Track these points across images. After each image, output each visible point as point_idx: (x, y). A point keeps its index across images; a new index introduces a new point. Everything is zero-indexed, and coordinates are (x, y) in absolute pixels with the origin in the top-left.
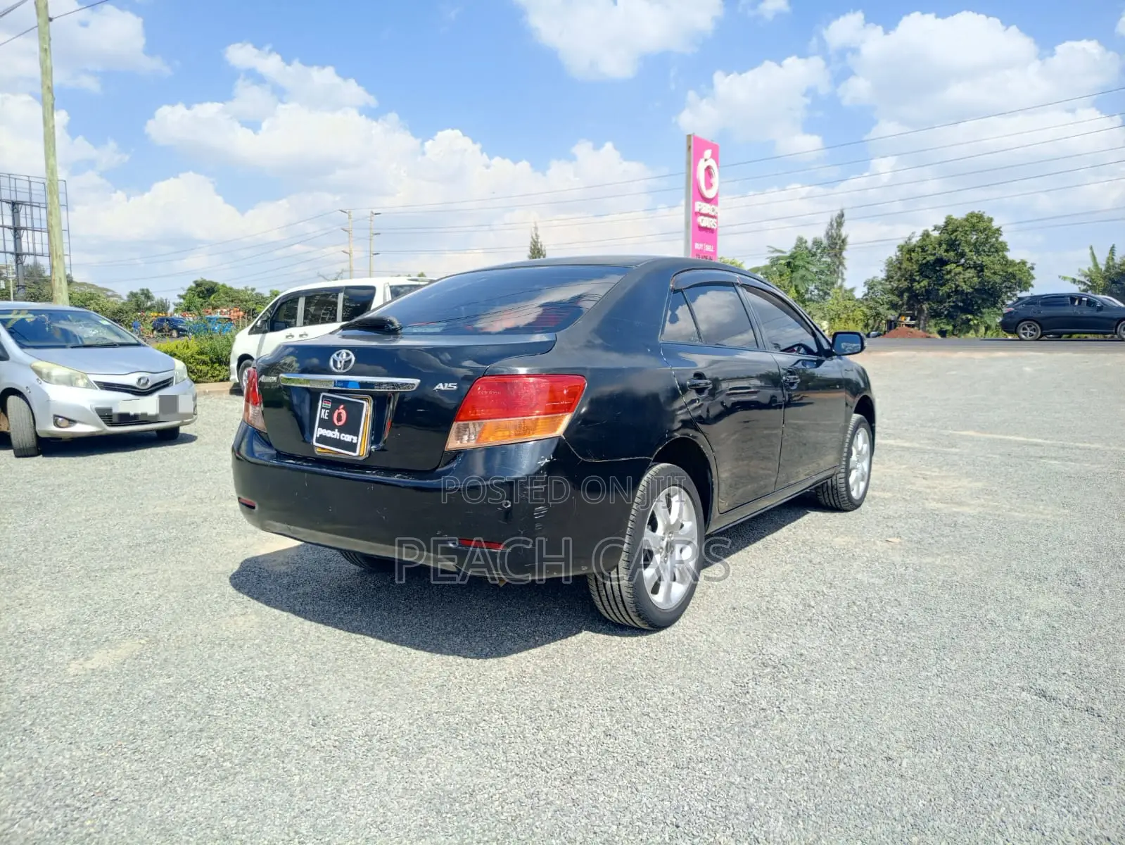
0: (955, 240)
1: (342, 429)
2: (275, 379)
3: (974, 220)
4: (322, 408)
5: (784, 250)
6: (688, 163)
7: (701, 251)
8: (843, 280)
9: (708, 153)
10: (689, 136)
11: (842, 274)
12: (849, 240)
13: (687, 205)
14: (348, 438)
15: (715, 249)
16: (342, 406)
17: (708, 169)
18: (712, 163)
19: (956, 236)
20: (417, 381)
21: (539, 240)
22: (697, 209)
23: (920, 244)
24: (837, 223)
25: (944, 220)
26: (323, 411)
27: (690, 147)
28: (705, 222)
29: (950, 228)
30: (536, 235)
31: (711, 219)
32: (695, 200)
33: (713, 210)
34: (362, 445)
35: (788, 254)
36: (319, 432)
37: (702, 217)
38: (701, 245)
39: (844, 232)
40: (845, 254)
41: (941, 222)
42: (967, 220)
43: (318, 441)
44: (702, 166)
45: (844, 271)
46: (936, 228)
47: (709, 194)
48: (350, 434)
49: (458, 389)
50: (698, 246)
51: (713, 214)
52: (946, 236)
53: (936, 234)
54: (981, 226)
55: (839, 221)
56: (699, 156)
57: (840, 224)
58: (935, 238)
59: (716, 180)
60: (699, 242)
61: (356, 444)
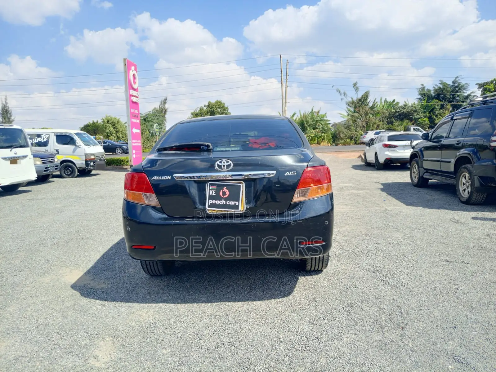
0: (213, 111)
1: (226, 199)
2: (169, 178)
3: (219, 103)
4: (210, 190)
5: (142, 113)
6: (125, 72)
7: (133, 113)
8: (165, 127)
9: (133, 68)
10: (125, 59)
11: (165, 124)
12: (168, 110)
13: (126, 91)
14: (232, 203)
15: (139, 111)
16: (225, 188)
17: (134, 75)
18: (135, 72)
19: (214, 109)
20: (275, 172)
21: (8, 105)
22: (131, 93)
23: (200, 112)
24: (164, 102)
25: (208, 103)
26: (211, 191)
27: (125, 65)
28: (134, 99)
29: (211, 106)
30: (6, 102)
31: (136, 98)
32: (129, 89)
33: (137, 94)
34: (242, 206)
35: (144, 115)
36: (209, 202)
37: (133, 97)
38: (134, 110)
39: (167, 106)
40: (166, 116)
41: (207, 104)
42: (216, 103)
43: (209, 206)
44: (131, 73)
45: (166, 123)
46: (205, 106)
47: (135, 86)
48: (233, 201)
49: (296, 174)
50: (132, 110)
51: (137, 96)
52: (209, 109)
53: (205, 108)
54: (221, 106)
55: (165, 101)
56: (129, 69)
57: (165, 103)
58: (205, 110)
59: (137, 81)
60: (133, 109)
61: (238, 206)
